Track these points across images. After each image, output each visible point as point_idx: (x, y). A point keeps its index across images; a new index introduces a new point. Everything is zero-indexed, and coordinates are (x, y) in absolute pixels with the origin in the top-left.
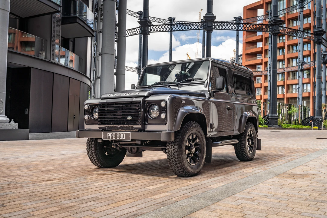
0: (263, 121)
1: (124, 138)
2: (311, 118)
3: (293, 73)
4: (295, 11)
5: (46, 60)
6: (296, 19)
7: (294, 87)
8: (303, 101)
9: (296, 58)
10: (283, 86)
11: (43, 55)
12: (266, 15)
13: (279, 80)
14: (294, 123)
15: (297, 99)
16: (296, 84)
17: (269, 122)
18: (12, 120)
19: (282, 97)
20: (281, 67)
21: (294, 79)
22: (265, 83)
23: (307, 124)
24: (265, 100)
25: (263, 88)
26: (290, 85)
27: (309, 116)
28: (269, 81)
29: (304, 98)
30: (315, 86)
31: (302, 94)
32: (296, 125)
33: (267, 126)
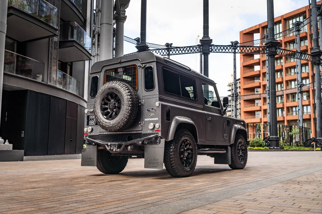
0: (264, 143)
2: (313, 139)
3: (292, 95)
4: (291, 35)
5: (43, 83)
6: (293, 42)
7: (294, 109)
8: (304, 124)
9: (295, 80)
10: (282, 109)
11: (40, 78)
12: (262, 38)
13: (278, 102)
14: (296, 145)
15: (298, 121)
16: (296, 107)
17: (270, 144)
18: (7, 140)
19: (282, 119)
20: (279, 89)
21: (294, 101)
22: (264, 106)
23: (309, 145)
24: (265, 123)
25: (262, 110)
26: (290, 108)
27: (311, 138)
28: (268, 103)
29: (304, 120)
31: (303, 116)
32: (297, 146)
33: (268, 148)
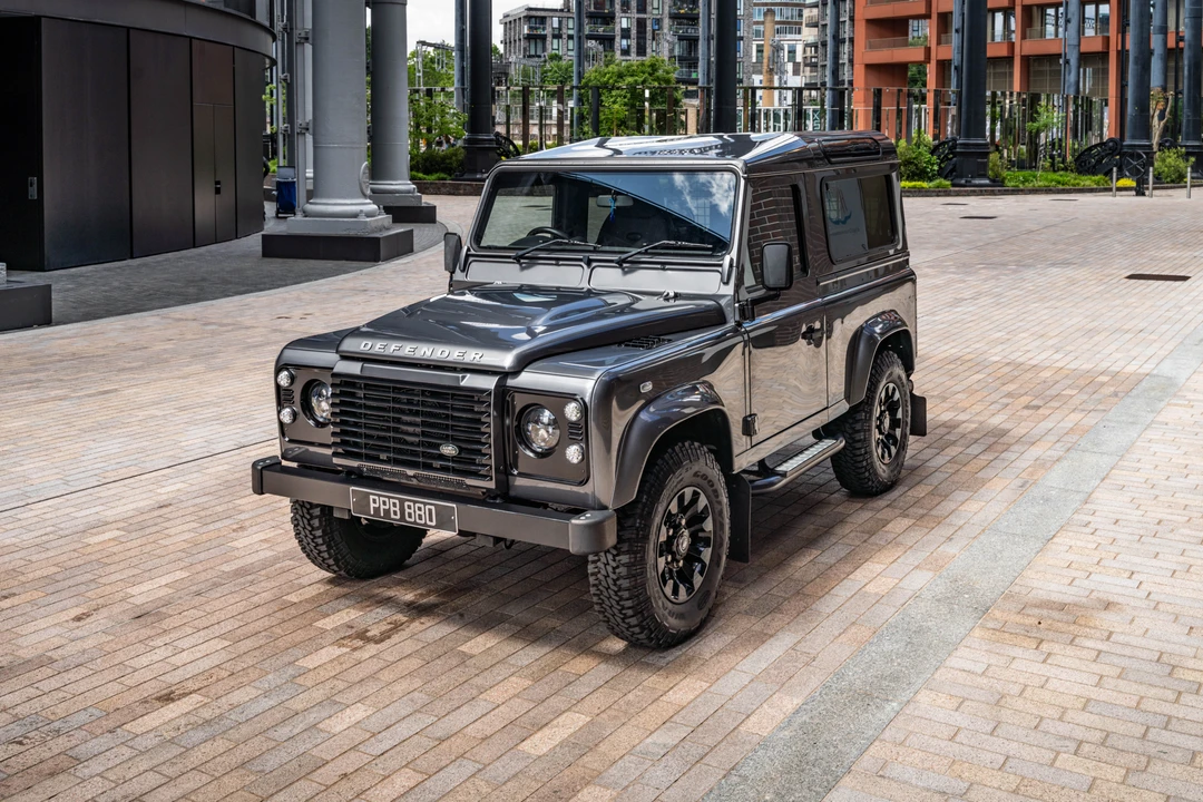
0: (933, 164)
1: (431, 520)
2: (1111, 144)
7: (1051, 11)
8: (1081, 70)
10: (1008, 12)
14: (1047, 160)
15: (1061, 61)
16: (1057, 5)
17: (955, 165)
19: (1004, 52)
23: (1094, 167)
24: (943, 66)
25: (934, 16)
26: (1035, 9)
27: (1105, 139)
29: (1085, 58)
30: (1128, 25)
31: (1079, 45)
32: (1054, 171)
33: (948, 183)
